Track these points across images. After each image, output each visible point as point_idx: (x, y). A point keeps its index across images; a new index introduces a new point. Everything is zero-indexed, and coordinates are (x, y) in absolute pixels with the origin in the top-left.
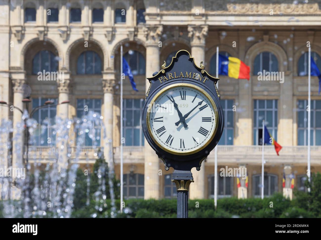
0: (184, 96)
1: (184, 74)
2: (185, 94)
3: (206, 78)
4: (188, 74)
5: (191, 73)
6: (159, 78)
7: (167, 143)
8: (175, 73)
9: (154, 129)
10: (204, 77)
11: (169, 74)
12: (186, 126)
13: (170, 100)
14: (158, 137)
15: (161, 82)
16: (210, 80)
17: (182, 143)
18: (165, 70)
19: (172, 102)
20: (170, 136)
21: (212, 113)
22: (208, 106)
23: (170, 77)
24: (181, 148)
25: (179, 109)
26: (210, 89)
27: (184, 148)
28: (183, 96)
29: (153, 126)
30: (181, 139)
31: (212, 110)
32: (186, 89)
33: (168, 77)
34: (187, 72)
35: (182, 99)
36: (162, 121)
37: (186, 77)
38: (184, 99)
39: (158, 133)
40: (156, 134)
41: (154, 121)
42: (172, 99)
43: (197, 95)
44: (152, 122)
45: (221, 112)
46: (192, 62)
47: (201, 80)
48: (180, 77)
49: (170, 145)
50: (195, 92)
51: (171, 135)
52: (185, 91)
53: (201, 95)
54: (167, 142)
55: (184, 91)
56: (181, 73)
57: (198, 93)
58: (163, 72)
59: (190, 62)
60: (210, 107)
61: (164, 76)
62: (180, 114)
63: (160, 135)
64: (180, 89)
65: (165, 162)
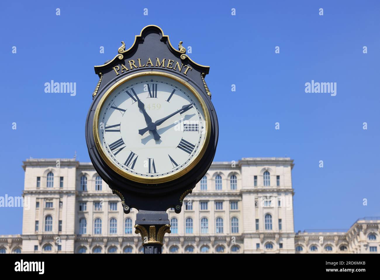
0: (155, 92)
1: (154, 61)
2: (155, 89)
3: (188, 67)
4: (161, 61)
5: (165, 60)
6: (114, 68)
7: (127, 166)
8: (139, 59)
9: (105, 143)
10: (186, 66)
11: (130, 61)
12: (157, 138)
13: (131, 98)
14: (112, 156)
15: (117, 74)
16: (194, 70)
17: (152, 165)
18: (124, 54)
19: (136, 101)
20: (132, 155)
21: (200, 118)
22: (192, 107)
23: (132, 65)
24: (150, 172)
25: (146, 111)
26: (195, 82)
27: (155, 172)
28: (152, 92)
29: (103, 138)
30: (150, 159)
31: (199, 113)
32: (157, 82)
33: (128, 66)
34: (158, 59)
35: (151, 97)
36: (119, 131)
37: (157, 65)
38: (153, 97)
39: (112, 150)
40: (109, 152)
41: (106, 131)
42: (134, 97)
43: (174, 90)
44: (103, 133)
45: (214, 116)
46: (165, 43)
47: (180, 70)
48: (147, 65)
49: (132, 168)
50: (172, 85)
51: (134, 152)
52: (156, 85)
53: (181, 90)
54: (127, 163)
55: (153, 85)
56: (149, 59)
57: (176, 87)
58: (121, 57)
59: (163, 43)
60: (197, 109)
61: (122, 65)
62: (148, 119)
63: (114, 153)
64: (147, 82)
65: (123, 198)
